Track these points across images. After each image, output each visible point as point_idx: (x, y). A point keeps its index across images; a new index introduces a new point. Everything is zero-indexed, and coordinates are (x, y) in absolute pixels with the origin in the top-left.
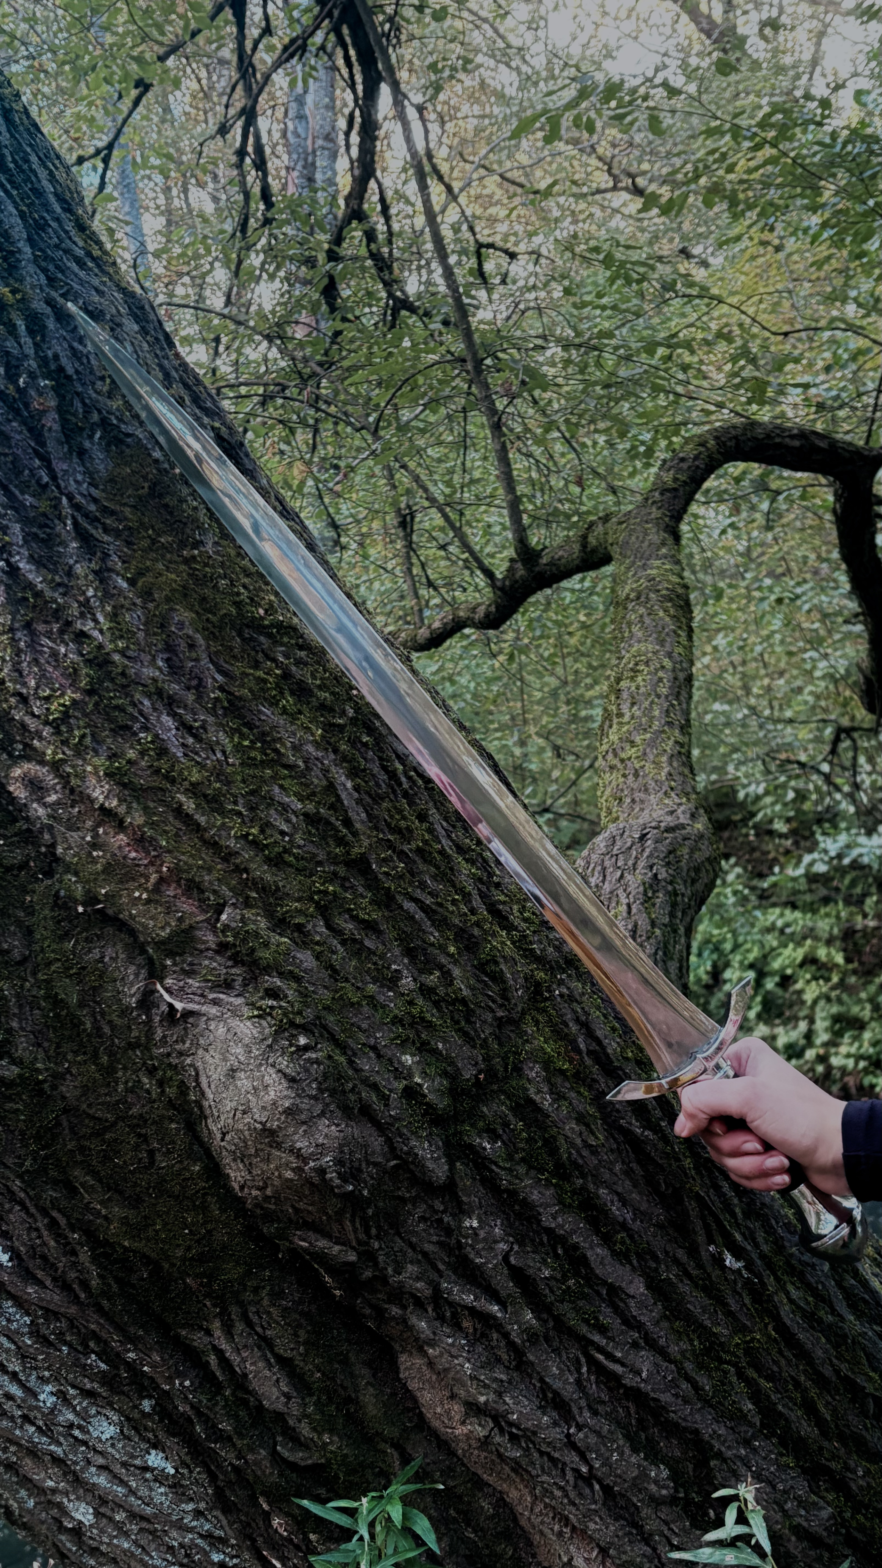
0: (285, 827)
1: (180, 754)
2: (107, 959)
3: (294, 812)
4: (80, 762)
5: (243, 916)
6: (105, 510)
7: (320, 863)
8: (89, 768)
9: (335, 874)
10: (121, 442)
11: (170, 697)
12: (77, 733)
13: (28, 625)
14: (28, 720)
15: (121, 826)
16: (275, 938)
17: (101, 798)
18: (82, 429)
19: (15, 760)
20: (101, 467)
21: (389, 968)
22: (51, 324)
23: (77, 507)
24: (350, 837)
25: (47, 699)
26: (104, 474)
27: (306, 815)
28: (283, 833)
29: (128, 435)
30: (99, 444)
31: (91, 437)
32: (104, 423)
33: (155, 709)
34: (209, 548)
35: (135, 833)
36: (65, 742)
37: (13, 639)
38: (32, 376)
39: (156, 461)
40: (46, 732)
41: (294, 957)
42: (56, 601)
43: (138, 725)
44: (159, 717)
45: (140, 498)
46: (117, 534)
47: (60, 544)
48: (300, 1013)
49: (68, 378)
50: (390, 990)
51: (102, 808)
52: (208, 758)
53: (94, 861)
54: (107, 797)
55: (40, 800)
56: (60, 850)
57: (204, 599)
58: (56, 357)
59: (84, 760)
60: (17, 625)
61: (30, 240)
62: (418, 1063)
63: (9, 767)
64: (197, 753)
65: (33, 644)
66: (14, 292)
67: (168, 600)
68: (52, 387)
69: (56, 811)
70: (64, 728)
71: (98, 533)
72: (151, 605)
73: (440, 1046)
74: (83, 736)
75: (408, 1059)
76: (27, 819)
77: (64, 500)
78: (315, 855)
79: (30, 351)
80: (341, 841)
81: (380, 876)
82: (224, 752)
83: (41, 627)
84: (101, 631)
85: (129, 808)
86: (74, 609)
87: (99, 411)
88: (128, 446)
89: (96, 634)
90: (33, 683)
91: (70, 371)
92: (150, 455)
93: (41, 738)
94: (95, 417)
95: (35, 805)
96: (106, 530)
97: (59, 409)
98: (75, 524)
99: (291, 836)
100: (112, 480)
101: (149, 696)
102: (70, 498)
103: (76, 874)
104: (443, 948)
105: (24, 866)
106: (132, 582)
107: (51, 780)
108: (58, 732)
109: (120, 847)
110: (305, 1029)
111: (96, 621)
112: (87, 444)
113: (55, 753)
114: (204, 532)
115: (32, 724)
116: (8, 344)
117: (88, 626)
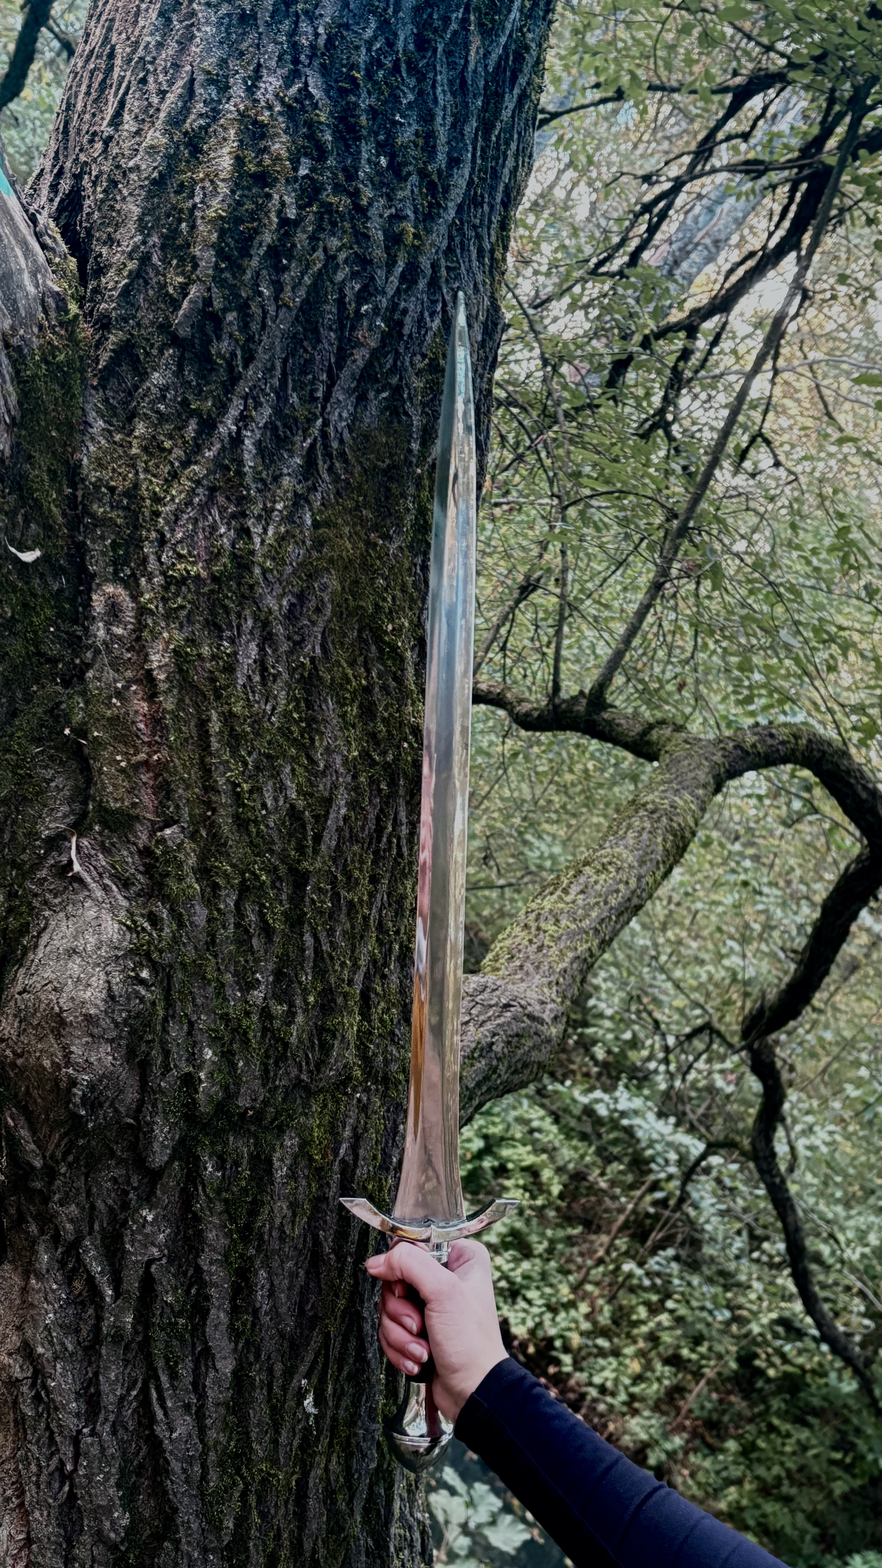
0: (269, 802)
1: (240, 682)
2: (53, 784)
3: (286, 797)
4: (163, 624)
5: (183, 842)
6: (342, 454)
7: (272, 851)
8: (166, 635)
9: (276, 869)
10: (398, 415)
11: (270, 634)
12: (180, 600)
13: (212, 490)
14: (152, 558)
15: (151, 696)
16: (191, 880)
17: (155, 665)
18: (377, 381)
19: (116, 579)
20: (367, 420)
21: (254, 973)
22: (422, 284)
23: (324, 435)
24: (310, 851)
25: (180, 557)
26: (364, 426)
27: (293, 806)
28: (264, 806)
29: (406, 414)
30: (380, 402)
31: (378, 392)
32: (397, 391)
33: (251, 633)
34: (393, 548)
35: (157, 712)
36: (165, 600)
37: (193, 490)
38: (376, 310)
39: (410, 451)
40: (158, 580)
41: (193, 906)
42: (248, 490)
43: (229, 633)
44: (249, 641)
45: (375, 467)
46: (336, 479)
47: (289, 451)
48: (161, 951)
49: (401, 335)
50: (240, 990)
51: (149, 672)
52: (258, 702)
53: (109, 705)
54: (160, 667)
55: (108, 624)
56: (90, 674)
57: (356, 582)
58: (405, 312)
59: (168, 625)
60: (205, 482)
61: (460, 208)
62: (214, 1063)
63: (107, 580)
64: (253, 692)
65: (204, 508)
66: (416, 236)
67: (331, 561)
68: (383, 332)
69: (113, 643)
70: (173, 589)
71: (322, 467)
72: (315, 554)
73: (241, 1064)
74: (182, 607)
75: (209, 1054)
76: (86, 629)
77: (319, 422)
78: (273, 843)
79: (390, 291)
80: (301, 848)
81: (307, 899)
82: (274, 708)
83: (221, 499)
84: (263, 542)
85: (170, 690)
86: (257, 509)
87: (401, 379)
88: (399, 422)
89: (257, 540)
90: (180, 535)
91: (406, 331)
92: (409, 442)
93: (150, 580)
94: (394, 380)
95: (101, 624)
96: (331, 470)
97: (374, 353)
98: (313, 446)
99: (269, 813)
100: (366, 437)
101: (256, 619)
102: (326, 423)
103: (87, 703)
104: (305, 992)
105: (53, 661)
106: (316, 525)
107: (129, 616)
108: (166, 588)
109: (136, 712)
110: (154, 967)
111: (265, 531)
112: (371, 395)
113: (150, 601)
114: (399, 532)
115: (152, 565)
116: (379, 272)
117: (256, 530)
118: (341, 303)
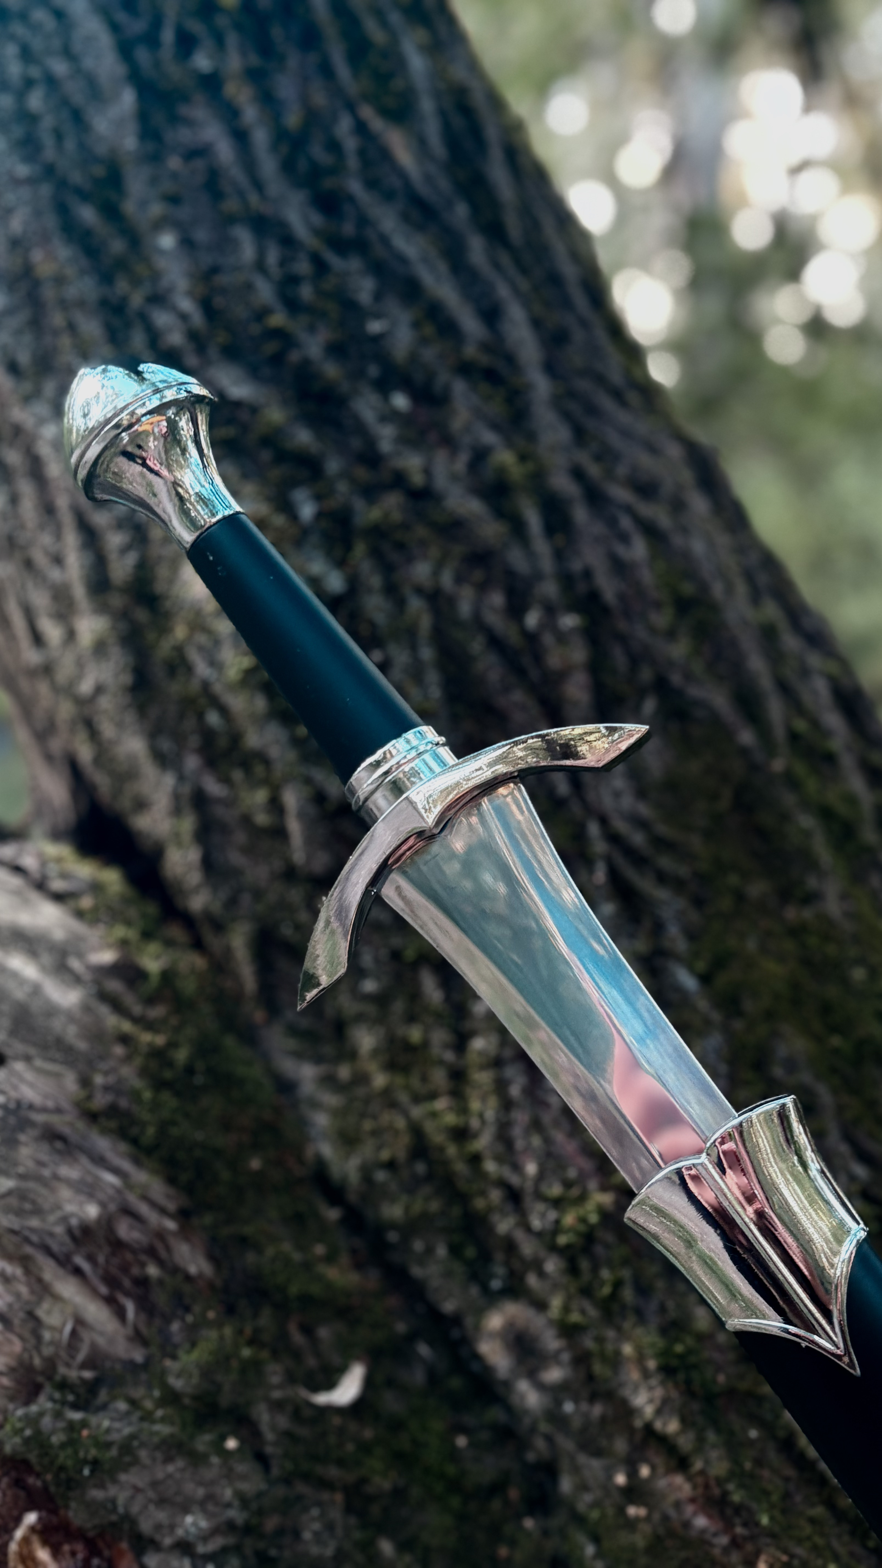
4: (611, 1334)
6: (661, 843)
8: (628, 1349)
10: (686, 715)
12: (605, 1274)
14: (520, 1236)
15: (682, 1464)
17: (649, 1411)
19: (492, 1298)
22: (580, 514)
23: (613, 838)
25: (557, 1203)
29: (698, 704)
35: (707, 1486)
36: (586, 1292)
38: (550, 611)
40: (552, 1265)
45: (717, 815)
46: (677, 884)
49: (607, 609)
51: (648, 1428)
53: (631, 1524)
54: (659, 1412)
56: (566, 1485)
57: (826, 1009)
58: (588, 574)
59: (619, 1329)
61: (550, 368)
66: (523, 458)
67: (770, 1015)
68: (581, 628)
69: (558, 1403)
70: (584, 1265)
71: (645, 884)
72: (738, 1025)
74: (618, 1285)
76: (509, 1409)
77: (594, 829)
79: (547, 564)
85: (701, 1440)
88: (697, 723)
91: (610, 597)
92: (733, 738)
93: (542, 1274)
94: (646, 675)
95: (523, 1385)
96: (662, 878)
97: (591, 666)
98: (612, 871)
100: (671, 785)
102: (604, 821)
103: (596, 1539)
105: (497, 1488)
106: (705, 979)
107: (552, 1342)
108: (573, 1270)
109: (678, 1505)
113: (566, 1309)
115: (528, 1248)
116: (512, 555)
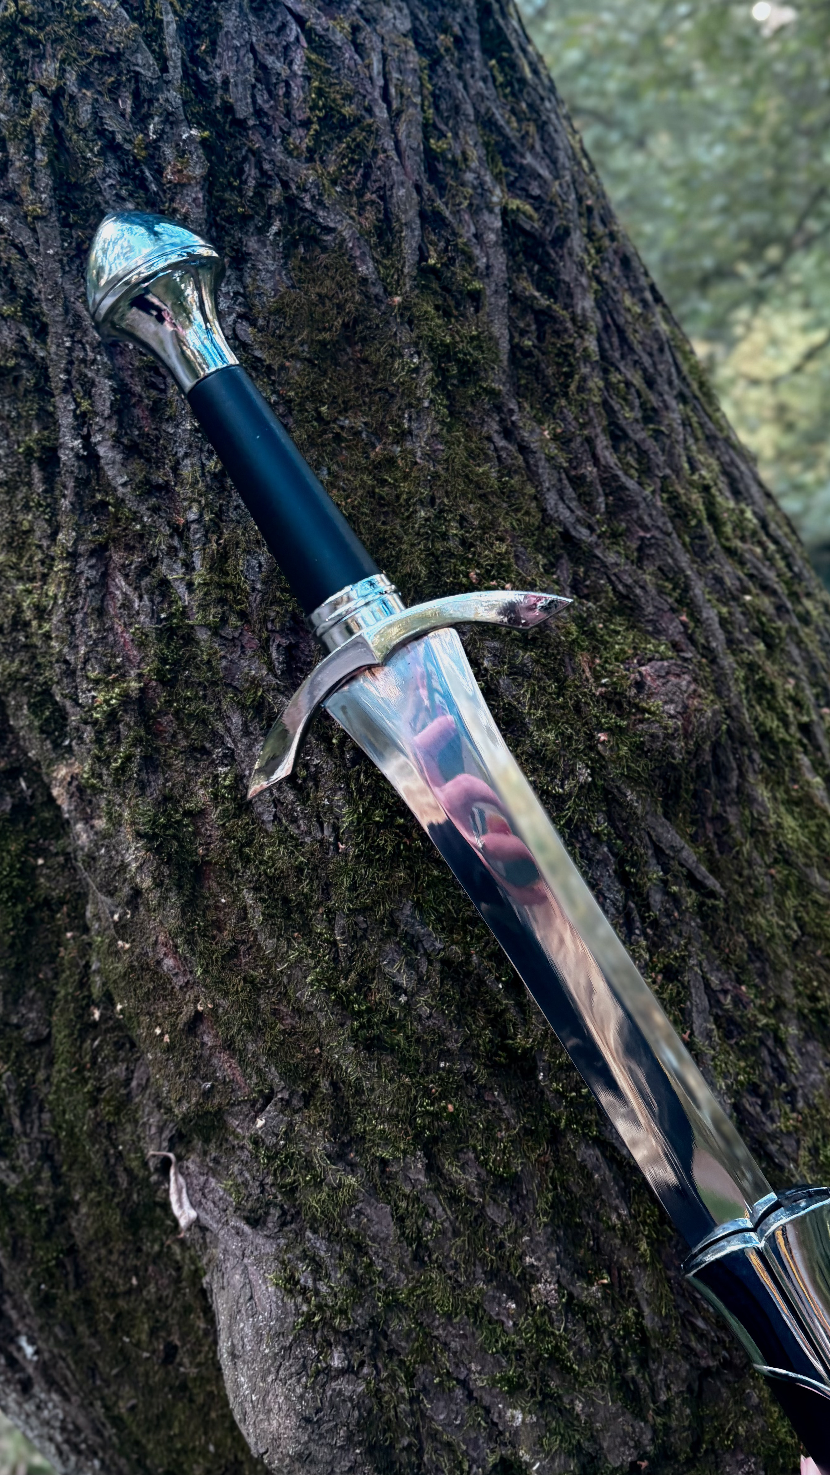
0: (403, 980)
1: (267, 817)
2: (134, 1084)
3: (427, 955)
5: (291, 1125)
7: (447, 1054)
8: (127, 813)
9: (469, 1077)
10: (315, 240)
12: (122, 749)
13: (100, 552)
14: (69, 706)
16: (335, 1174)
17: (133, 867)
18: (245, 218)
19: (60, 754)
20: (268, 286)
21: (521, 1258)
24: (512, 1014)
25: (96, 683)
27: (446, 962)
28: (397, 988)
29: (325, 230)
30: (275, 244)
31: (261, 231)
32: (290, 208)
33: (247, 733)
34: (419, 446)
37: (72, 570)
38: (169, 119)
39: (364, 281)
40: (88, 735)
41: (360, 1212)
42: (139, 520)
43: (218, 752)
44: (250, 747)
45: (323, 344)
47: (170, 419)
48: (343, 1312)
49: (241, 124)
50: (511, 1297)
51: (133, 881)
52: (309, 833)
53: (118, 954)
54: (140, 869)
55: (85, 821)
56: (89, 913)
59: (124, 797)
60: (82, 548)
62: (533, 1425)
63: (51, 763)
64: (294, 821)
65: (102, 584)
68: (204, 142)
73: (579, 1406)
74: (129, 759)
75: (517, 1417)
78: (443, 1039)
80: (497, 1020)
81: (549, 1095)
82: (336, 828)
83: (117, 557)
84: (190, 585)
85: (164, 898)
86: (161, 541)
87: (285, 185)
88: (324, 249)
89: (181, 589)
90: (81, 652)
91: (243, 110)
92: (354, 268)
94: (275, 196)
95: (80, 826)
97: (210, 182)
99: (411, 995)
101: (243, 707)
104: (629, 1240)
109: (155, 943)
111: (189, 567)
112: (252, 244)
113: (91, 772)
114: (420, 414)
115: (74, 718)
116: (139, 59)
117: (175, 574)
118: (112, 147)
